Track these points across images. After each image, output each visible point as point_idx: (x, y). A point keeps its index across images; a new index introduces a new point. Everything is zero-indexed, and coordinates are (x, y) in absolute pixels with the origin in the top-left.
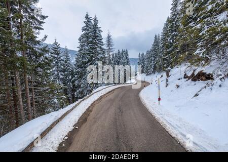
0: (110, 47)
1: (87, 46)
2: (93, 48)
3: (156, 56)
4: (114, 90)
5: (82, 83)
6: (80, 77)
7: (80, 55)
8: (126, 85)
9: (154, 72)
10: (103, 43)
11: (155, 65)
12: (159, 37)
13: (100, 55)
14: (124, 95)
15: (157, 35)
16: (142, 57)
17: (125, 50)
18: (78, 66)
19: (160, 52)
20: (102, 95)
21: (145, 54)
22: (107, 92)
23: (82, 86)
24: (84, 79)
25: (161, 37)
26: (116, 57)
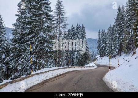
0: (61, 17)
1: (29, 13)
2: (37, 16)
3: (121, 32)
4: (66, 73)
5: (19, 64)
6: (17, 56)
7: (19, 26)
8: (83, 69)
9: (119, 54)
10: (50, 8)
11: (121, 43)
12: (123, 8)
13: (46, 25)
14: (81, 79)
15: (121, 7)
16: (103, 35)
17: (81, 25)
18: (16, 40)
19: (127, 27)
20: (48, 78)
21: (106, 31)
22: (55, 75)
23: (19, 68)
24: (23, 58)
25: (125, 8)
26: (69, 34)
